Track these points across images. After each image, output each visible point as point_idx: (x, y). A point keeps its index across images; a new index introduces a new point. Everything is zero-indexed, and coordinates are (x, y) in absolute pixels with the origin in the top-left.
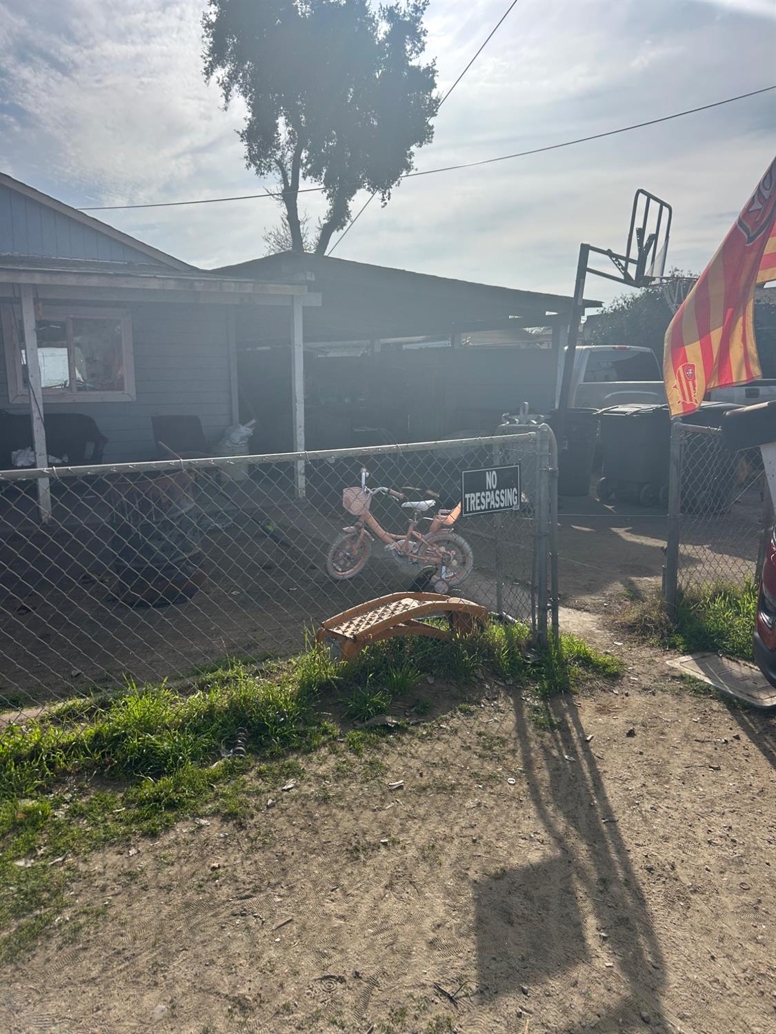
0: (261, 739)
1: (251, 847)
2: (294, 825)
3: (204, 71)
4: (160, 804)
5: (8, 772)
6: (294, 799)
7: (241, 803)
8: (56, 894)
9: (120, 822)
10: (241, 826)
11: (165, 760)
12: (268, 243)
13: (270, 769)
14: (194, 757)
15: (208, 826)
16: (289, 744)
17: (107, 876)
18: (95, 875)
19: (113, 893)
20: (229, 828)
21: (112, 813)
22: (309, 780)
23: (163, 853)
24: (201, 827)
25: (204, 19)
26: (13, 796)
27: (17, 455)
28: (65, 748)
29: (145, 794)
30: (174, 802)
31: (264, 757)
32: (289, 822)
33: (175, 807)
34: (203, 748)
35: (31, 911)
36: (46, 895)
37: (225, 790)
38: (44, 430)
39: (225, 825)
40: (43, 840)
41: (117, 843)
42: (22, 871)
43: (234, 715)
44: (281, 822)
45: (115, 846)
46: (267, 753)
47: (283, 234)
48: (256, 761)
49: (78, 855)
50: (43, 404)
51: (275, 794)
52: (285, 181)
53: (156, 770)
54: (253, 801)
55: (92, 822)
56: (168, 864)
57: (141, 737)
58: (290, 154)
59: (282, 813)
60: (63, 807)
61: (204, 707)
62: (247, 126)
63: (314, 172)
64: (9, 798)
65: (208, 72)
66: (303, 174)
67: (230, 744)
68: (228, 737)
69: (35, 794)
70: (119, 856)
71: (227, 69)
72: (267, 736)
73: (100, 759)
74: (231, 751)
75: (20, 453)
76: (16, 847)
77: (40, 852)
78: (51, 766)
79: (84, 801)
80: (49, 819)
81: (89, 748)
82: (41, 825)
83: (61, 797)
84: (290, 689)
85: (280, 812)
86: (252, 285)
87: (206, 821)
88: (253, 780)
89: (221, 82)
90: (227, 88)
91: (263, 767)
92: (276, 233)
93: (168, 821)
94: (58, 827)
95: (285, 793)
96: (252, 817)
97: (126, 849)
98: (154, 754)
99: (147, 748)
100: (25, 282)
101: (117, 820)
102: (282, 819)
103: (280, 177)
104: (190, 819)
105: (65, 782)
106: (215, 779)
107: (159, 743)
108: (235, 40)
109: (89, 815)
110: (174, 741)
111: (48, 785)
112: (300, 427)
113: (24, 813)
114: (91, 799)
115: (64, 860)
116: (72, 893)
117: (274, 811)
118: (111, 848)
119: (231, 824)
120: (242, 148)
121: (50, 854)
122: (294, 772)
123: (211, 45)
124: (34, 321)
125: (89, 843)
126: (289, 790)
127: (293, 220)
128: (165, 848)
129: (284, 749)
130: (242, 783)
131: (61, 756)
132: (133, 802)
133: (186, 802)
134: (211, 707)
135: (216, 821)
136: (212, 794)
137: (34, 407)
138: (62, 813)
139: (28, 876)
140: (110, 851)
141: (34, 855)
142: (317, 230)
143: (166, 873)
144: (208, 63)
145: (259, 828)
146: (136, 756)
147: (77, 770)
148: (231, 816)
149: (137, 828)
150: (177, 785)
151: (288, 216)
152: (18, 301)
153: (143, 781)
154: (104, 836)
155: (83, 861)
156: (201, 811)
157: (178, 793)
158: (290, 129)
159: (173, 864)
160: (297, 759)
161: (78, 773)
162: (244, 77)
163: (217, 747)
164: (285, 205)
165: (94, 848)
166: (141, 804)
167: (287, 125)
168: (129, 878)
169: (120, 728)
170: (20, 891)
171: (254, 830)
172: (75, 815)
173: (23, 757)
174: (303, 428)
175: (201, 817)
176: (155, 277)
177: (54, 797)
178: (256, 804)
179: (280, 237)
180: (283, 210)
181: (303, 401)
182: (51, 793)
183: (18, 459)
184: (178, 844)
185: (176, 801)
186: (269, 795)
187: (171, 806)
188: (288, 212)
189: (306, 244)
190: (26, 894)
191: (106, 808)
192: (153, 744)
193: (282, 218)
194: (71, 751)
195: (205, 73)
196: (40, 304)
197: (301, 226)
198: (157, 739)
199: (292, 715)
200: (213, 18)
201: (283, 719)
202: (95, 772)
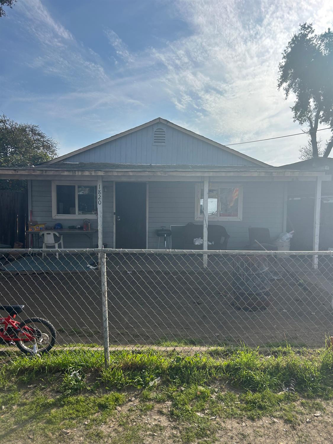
0: (302, 386)
1: (299, 441)
2: (321, 436)
3: (278, 85)
4: (255, 405)
5: (194, 373)
6: (320, 422)
7: (293, 416)
8: (212, 433)
9: (238, 408)
10: (294, 428)
11: (257, 385)
12: (301, 152)
13: (307, 403)
14: (270, 386)
15: (278, 423)
16: (317, 393)
17: (233, 432)
18: (228, 430)
19: (236, 441)
20: (288, 427)
21: (235, 403)
22: (328, 414)
23: (257, 430)
24: (274, 422)
25: (280, 65)
26: (196, 383)
27: (196, 241)
28: (216, 367)
29: (249, 398)
30: (262, 406)
31: (304, 396)
32: (318, 433)
33: (262, 409)
34: (274, 383)
35: (203, 437)
36: (208, 432)
37: (285, 407)
38: (207, 232)
39: (286, 425)
40: (207, 406)
41: (237, 418)
42: (199, 418)
43: (289, 371)
44: (314, 432)
45: (236, 419)
46: (306, 394)
47: (308, 148)
48: (300, 396)
49: (221, 418)
50: (208, 221)
51: (311, 417)
52: (311, 125)
53: (253, 388)
54: (299, 417)
55: (226, 405)
56: (260, 436)
57: (247, 371)
58: (315, 114)
59: (314, 427)
60: (214, 394)
61: (274, 363)
62: (295, 105)
63: (326, 120)
64: (194, 384)
65: (279, 86)
66: (320, 121)
67: (287, 385)
68: (286, 381)
69: (204, 385)
70: (238, 424)
71: (288, 83)
72: (305, 385)
73: (229, 376)
74: (288, 388)
75: (197, 239)
76: (197, 406)
77: (206, 412)
78: (210, 374)
79: (223, 394)
80: (209, 398)
81: (225, 370)
82: (207, 400)
83: (214, 390)
84: (316, 364)
85: (313, 427)
86: (298, 173)
87: (277, 420)
88: (299, 406)
89: (285, 88)
90: (287, 91)
91: (304, 401)
92: (305, 148)
93: (259, 414)
94: (213, 403)
95: (316, 418)
96: (299, 425)
97: (241, 422)
98: (252, 381)
99: (249, 377)
100: (206, 176)
101: (237, 407)
102: (314, 431)
103: (309, 124)
104: (269, 417)
105: (215, 383)
106: (281, 401)
107: (255, 376)
108: (292, 71)
109: (225, 401)
110: (261, 377)
111: (209, 382)
112: (317, 235)
113: (200, 392)
114: (226, 394)
115: (215, 418)
116: (219, 435)
117: (310, 425)
118: (234, 419)
119: (289, 425)
120: (293, 114)
121: (210, 414)
122: (319, 408)
123: (282, 75)
124: (208, 190)
125: (225, 414)
126: (317, 416)
127: (314, 142)
128: (258, 427)
129: (314, 394)
130: (294, 406)
131: (214, 371)
132: (243, 400)
133: (267, 408)
134: (278, 364)
135: (281, 422)
136: (279, 407)
137: (205, 223)
138: (214, 396)
139: (202, 421)
140: (234, 421)
141: (204, 412)
142: (326, 145)
143: (259, 440)
144: (280, 82)
145: (303, 432)
146: (244, 379)
147: (220, 379)
148: (289, 422)
149: (245, 414)
150: (263, 398)
151: (311, 140)
152: (203, 182)
153: (248, 392)
154: (231, 413)
155: (223, 422)
156: (274, 414)
157: (263, 402)
158: (316, 103)
159: (262, 437)
160: (321, 401)
161: (220, 380)
162: (295, 85)
163: (281, 384)
164: (310, 136)
165: (227, 417)
166: (247, 403)
167: (314, 102)
168: (243, 437)
169: (238, 364)
170: (199, 427)
171: (300, 432)
172: (219, 399)
173: (200, 367)
174: (318, 236)
175: (274, 417)
176: (256, 171)
177: (211, 388)
178: (301, 419)
179: (307, 150)
180: (310, 138)
181: (319, 223)
182: (210, 386)
183: (196, 242)
184: (264, 427)
185: (263, 406)
186: (307, 416)
187: (261, 408)
188: (312, 138)
189: (319, 152)
190: (201, 429)
191: (232, 400)
192: (252, 376)
193: (309, 141)
194: (218, 370)
195: (278, 86)
196: (211, 183)
197: (318, 144)
198: (254, 374)
199: (318, 378)
200: (284, 64)
201: (313, 379)
202: (227, 382)
